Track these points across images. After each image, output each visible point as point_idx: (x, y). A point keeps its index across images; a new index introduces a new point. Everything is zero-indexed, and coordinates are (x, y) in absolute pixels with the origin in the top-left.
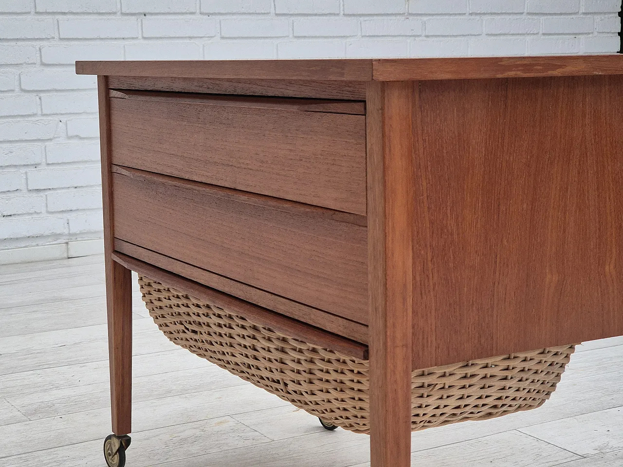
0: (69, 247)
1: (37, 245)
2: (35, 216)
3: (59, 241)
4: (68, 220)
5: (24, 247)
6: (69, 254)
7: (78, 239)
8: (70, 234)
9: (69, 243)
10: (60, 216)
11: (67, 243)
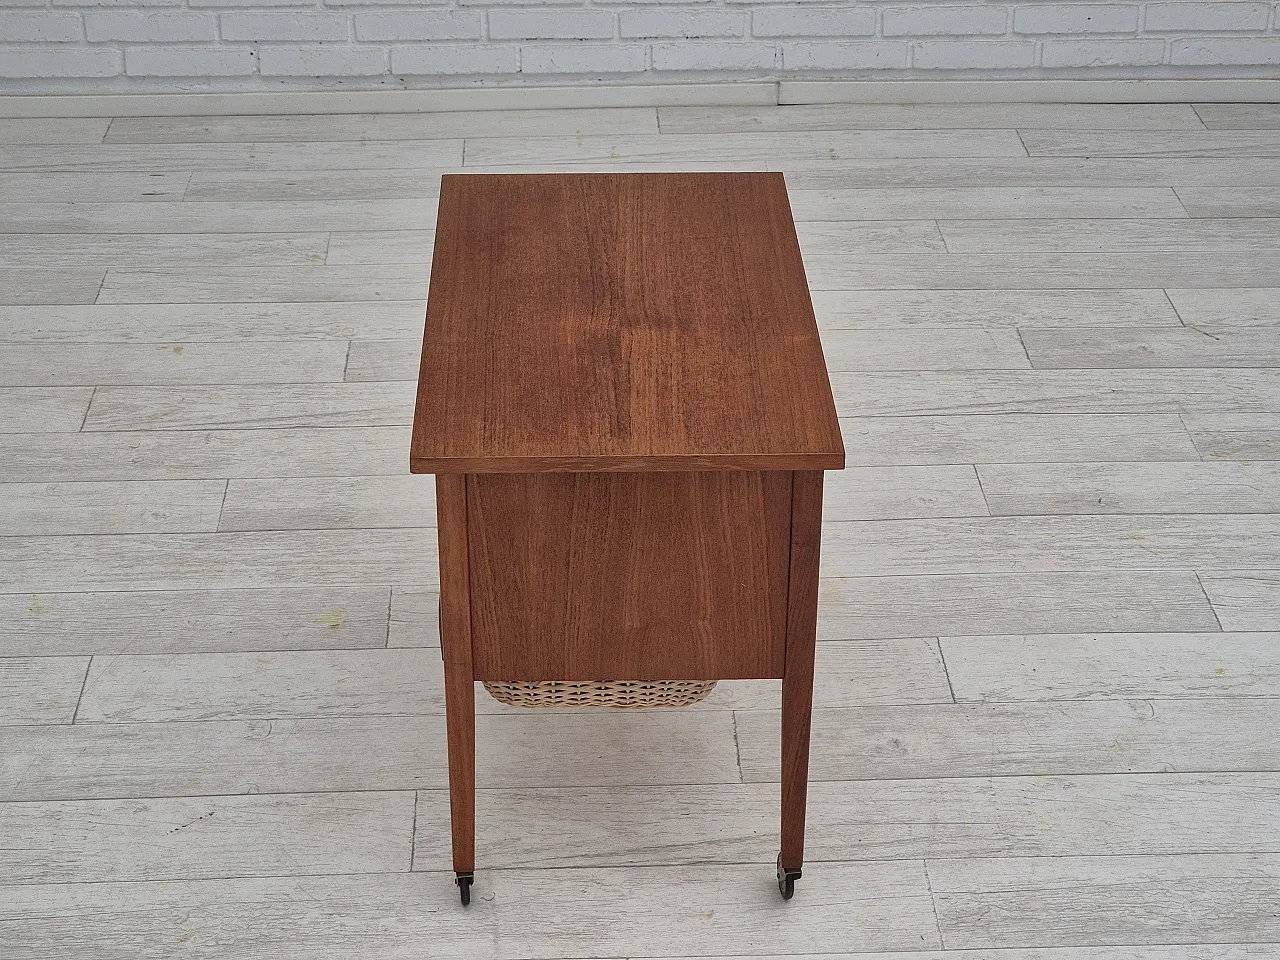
0: (781, 89)
1: (735, 82)
2: (734, 40)
3: (767, 78)
4: (782, 50)
5: (714, 83)
6: (780, 99)
7: (797, 78)
8: (783, 71)
9: (782, 83)
10: (771, 43)
11: (778, 83)
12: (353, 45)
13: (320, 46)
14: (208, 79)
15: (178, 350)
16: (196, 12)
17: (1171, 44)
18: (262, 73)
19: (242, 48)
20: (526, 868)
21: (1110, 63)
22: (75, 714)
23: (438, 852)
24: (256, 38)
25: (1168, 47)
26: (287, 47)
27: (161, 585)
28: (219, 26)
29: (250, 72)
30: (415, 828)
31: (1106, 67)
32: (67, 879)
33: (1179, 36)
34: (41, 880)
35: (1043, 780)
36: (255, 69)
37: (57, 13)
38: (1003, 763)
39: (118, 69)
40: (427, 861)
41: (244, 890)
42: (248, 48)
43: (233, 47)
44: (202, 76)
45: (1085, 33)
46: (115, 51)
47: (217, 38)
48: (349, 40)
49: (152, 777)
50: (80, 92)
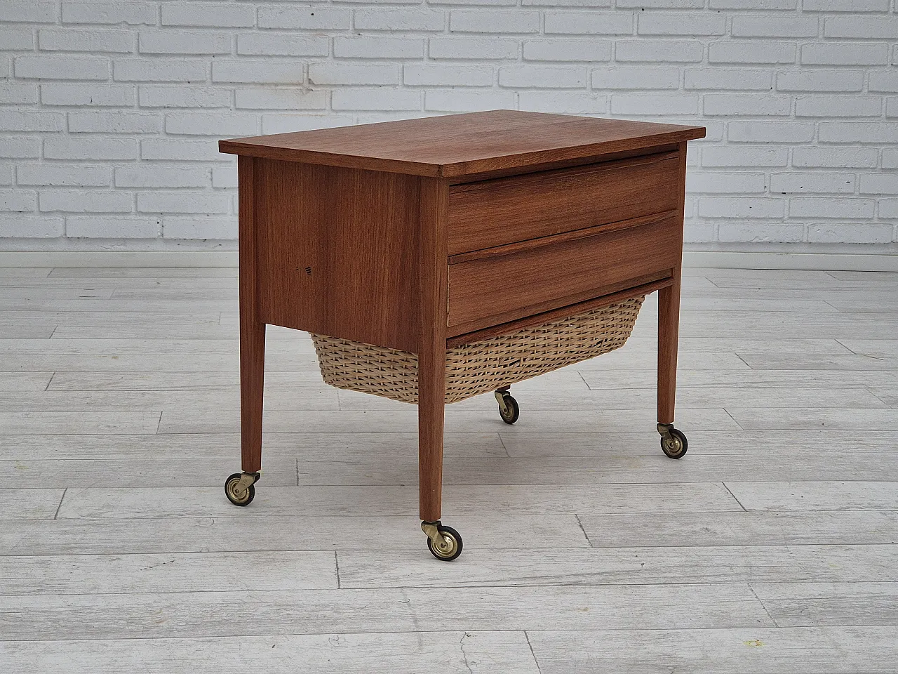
12: (231, 217)
13: (207, 217)
14: (125, 240)
15: (115, 358)
16: (120, 191)
17: (808, 227)
18: (165, 237)
19: (152, 218)
20: (431, 587)
21: (766, 239)
22: (56, 515)
23: (359, 579)
24: (162, 211)
25: (806, 230)
26: (184, 217)
27: (118, 457)
28: (136, 202)
29: (156, 236)
30: (338, 569)
31: (762, 243)
32: (59, 593)
33: (814, 222)
34: (39, 592)
35: (828, 547)
36: (159, 234)
37: (20, 190)
38: (794, 539)
39: (60, 233)
40: (351, 583)
41: (205, 598)
42: (155, 218)
43: (145, 218)
44: (121, 238)
45: (748, 218)
46: (59, 219)
47: (133, 211)
48: (229, 213)
49: (122, 544)
50: (32, 249)
